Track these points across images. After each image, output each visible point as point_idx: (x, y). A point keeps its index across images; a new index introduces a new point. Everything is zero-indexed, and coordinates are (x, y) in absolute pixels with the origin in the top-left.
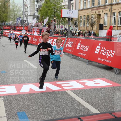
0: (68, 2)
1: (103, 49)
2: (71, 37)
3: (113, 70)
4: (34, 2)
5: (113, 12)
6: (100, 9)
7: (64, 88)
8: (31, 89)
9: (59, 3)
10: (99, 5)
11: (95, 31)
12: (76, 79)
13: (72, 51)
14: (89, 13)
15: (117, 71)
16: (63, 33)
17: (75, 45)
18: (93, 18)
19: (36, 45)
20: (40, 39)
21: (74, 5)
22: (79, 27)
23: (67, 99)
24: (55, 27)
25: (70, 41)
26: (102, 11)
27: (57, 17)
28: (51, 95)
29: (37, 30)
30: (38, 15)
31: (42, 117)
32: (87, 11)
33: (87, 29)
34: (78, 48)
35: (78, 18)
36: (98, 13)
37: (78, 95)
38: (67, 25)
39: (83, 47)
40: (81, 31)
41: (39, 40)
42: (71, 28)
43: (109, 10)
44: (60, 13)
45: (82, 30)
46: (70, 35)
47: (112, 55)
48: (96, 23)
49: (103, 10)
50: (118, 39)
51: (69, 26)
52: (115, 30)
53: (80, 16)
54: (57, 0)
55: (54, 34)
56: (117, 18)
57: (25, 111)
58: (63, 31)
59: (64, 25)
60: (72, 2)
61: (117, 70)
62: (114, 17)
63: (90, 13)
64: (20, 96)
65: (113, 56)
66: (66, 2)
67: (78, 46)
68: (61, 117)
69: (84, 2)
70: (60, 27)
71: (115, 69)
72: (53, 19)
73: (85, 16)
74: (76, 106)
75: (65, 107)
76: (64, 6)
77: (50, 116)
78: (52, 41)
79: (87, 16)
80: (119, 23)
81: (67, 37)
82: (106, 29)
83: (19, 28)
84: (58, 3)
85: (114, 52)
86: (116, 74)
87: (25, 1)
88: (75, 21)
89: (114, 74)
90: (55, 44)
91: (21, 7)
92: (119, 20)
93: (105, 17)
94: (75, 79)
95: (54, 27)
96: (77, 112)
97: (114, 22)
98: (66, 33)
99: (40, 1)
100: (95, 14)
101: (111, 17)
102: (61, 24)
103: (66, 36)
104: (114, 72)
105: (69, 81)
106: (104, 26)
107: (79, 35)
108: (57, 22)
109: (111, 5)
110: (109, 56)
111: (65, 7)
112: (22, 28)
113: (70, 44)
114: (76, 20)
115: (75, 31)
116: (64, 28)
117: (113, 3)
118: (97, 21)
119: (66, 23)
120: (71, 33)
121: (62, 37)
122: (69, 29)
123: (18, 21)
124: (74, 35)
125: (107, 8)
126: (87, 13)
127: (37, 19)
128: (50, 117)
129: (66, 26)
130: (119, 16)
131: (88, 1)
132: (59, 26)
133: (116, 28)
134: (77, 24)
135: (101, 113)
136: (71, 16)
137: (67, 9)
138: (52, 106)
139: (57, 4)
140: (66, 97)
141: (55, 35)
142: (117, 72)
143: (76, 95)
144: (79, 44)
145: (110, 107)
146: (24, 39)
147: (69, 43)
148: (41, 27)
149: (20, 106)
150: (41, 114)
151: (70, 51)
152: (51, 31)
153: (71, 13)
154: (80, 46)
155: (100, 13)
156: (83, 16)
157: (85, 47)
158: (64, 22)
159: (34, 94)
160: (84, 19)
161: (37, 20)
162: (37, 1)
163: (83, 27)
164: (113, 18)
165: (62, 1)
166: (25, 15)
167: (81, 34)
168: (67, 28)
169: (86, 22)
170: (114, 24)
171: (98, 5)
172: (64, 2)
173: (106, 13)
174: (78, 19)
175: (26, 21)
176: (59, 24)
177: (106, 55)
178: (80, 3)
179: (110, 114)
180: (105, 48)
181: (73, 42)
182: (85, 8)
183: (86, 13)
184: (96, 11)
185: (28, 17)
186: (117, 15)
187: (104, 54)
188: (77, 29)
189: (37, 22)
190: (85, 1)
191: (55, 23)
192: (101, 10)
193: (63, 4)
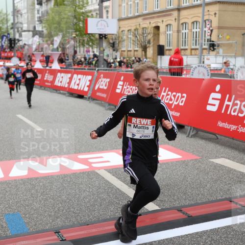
0: (99, 5)
1: (165, 92)
2: (106, 70)
3: (183, 130)
4: (34, 4)
5: (181, 22)
6: (158, 17)
7: (94, 165)
8: (30, 170)
9: (81, 6)
10: (157, 9)
11: (149, 58)
12: (116, 149)
13: (107, 97)
14: (138, 24)
15: (191, 131)
16: (90, 63)
17: (113, 85)
18: (145, 35)
19: (39, 87)
20: (47, 74)
21: (110, 10)
22: (120, 50)
23: (98, 185)
24: (75, 52)
25: (104, 77)
26: (163, 21)
27: (78, 33)
28: (69, 180)
29: (42, 58)
30: (42, 28)
31: (52, 222)
32: (134, 21)
33: (135, 54)
34: (118, 91)
35: (119, 34)
36: (154, 25)
37: (119, 179)
38: (98, 48)
39: (128, 88)
40: (124, 58)
41: (44, 77)
42: (105, 54)
43: (175, 19)
44: (83, 25)
45: (126, 56)
46: (102, 66)
47: (182, 102)
48: (152, 44)
49: (165, 19)
50: (191, 73)
51: (102, 49)
52: (186, 57)
53: (122, 31)
54: (77, 1)
55: (74, 65)
56: (190, 33)
57: (20, 212)
58: (90, 59)
59: (92, 48)
60: (105, 4)
61: (191, 129)
62: (184, 31)
63: (140, 25)
64: (10, 184)
65: (183, 104)
66: (95, 5)
67: (119, 87)
68: (88, 219)
69: (127, 4)
70: (85, 51)
71: (188, 128)
72: (70, 37)
73: (130, 30)
74: (116, 198)
75: (96, 201)
76: (91, 11)
77: (67, 218)
78: (70, 78)
79: (135, 30)
80: (193, 43)
81: (98, 70)
82: (169, 55)
83: (6, 54)
84: (79, 6)
85: (183, 97)
86: (190, 136)
87: (17, 3)
88: (112, 39)
89: (185, 136)
90: (75, 83)
91: (8, 13)
92: (193, 37)
93: (168, 33)
94: (114, 148)
95: (73, 51)
96: (117, 209)
97: (185, 41)
98: (96, 63)
99: (46, 3)
100: (150, 27)
101: (178, 31)
102: (87, 46)
103: (95, 69)
104: (185, 133)
105: (102, 153)
106: (166, 48)
107: (120, 65)
108: (80, 42)
109: (179, 10)
110: (176, 103)
111: (92, 15)
112: (13, 54)
113: (103, 83)
114: (114, 38)
115: (113, 59)
116: (91, 54)
117: (183, 5)
118: (154, 40)
119: (95, 43)
120: (105, 62)
121: (88, 69)
122: (102, 55)
123: (4, 41)
124: (111, 66)
125: (170, 15)
126: (135, 24)
127: (40, 37)
128: (66, 222)
129: (95, 50)
130: (193, 30)
131: (137, 1)
132: (82, 49)
133: (188, 52)
134: (116, 45)
135: (162, 210)
136: (105, 31)
137: (96, 17)
138: (70, 200)
139: (77, 8)
140: (97, 182)
141: (76, 67)
142: (191, 134)
143: (117, 177)
144: (121, 83)
145: (178, 199)
146: (26, 77)
147: (102, 81)
148: (48, 52)
149: (11, 201)
150: (50, 216)
151: (104, 95)
152: (68, 60)
153: (105, 26)
154: (123, 86)
155: (158, 25)
156: (126, 29)
157: (131, 89)
158: (92, 43)
159: (36, 179)
160: (130, 36)
161: (41, 39)
162: (38, 2)
163: (128, 51)
164: (183, 33)
165: (87, 3)
166: (16, 30)
167: (124, 63)
168: (98, 54)
169: (134, 41)
170: (185, 45)
171: (155, 10)
172: (90, 3)
173: (170, 25)
174: (119, 37)
175: (19, 41)
176: (84, 45)
177: (171, 102)
178: (120, 6)
179: (178, 211)
180: (168, 89)
181: (108, 80)
182: (130, 15)
183: (132, 24)
184: (151, 22)
185: (23, 33)
186: (190, 28)
187: (167, 100)
188: (116, 56)
189: (41, 42)
190: (130, 3)
191: (74, 44)
192: (160, 20)
193: (89, 8)
